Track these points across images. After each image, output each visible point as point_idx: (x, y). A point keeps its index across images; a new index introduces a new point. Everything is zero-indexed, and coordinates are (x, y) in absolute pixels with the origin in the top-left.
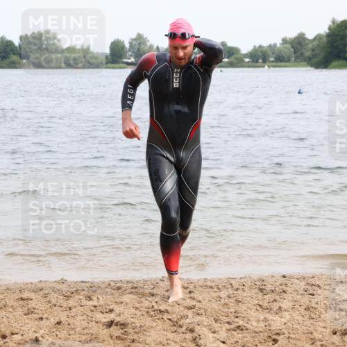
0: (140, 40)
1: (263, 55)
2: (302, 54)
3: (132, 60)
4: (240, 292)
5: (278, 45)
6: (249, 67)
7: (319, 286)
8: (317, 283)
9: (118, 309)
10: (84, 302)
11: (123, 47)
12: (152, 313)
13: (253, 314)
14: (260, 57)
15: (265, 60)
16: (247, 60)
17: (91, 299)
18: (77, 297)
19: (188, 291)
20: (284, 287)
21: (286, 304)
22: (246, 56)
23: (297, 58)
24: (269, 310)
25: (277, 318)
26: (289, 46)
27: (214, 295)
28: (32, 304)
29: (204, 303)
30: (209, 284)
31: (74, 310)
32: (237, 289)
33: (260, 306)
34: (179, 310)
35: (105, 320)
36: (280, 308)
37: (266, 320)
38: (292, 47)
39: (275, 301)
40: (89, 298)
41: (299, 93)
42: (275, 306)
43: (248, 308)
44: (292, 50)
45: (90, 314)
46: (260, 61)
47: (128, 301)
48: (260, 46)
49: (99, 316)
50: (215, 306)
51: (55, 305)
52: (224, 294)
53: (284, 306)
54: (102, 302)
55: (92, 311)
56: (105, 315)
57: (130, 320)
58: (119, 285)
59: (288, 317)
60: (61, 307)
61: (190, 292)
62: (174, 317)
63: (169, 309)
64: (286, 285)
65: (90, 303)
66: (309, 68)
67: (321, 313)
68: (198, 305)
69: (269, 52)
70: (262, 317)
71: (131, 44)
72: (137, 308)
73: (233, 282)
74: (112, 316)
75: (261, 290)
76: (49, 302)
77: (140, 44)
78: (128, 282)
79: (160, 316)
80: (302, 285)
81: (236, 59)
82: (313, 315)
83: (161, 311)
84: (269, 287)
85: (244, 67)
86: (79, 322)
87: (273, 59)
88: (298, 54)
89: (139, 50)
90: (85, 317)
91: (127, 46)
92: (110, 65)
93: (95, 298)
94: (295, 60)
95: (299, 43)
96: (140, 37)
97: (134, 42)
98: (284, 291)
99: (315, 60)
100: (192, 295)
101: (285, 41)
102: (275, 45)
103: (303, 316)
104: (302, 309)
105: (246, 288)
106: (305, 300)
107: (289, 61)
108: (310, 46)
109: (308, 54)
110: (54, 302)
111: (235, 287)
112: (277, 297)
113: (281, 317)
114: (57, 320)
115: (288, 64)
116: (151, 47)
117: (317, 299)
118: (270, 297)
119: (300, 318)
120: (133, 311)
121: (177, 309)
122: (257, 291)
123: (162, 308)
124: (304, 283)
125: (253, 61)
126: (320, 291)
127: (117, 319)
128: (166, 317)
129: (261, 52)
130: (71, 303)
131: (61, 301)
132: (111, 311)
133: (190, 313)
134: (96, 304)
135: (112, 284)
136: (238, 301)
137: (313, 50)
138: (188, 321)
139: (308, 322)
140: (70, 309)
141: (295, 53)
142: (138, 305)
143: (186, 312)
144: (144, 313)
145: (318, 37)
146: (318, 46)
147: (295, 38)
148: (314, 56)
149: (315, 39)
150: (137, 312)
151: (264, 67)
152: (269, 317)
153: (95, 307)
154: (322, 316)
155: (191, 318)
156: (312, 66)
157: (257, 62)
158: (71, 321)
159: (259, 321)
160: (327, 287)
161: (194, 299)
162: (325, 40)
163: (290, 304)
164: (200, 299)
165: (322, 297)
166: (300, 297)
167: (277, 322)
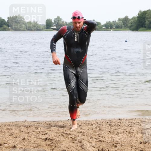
0: (58, 19)
1: (110, 25)
2: (127, 25)
3: (55, 27)
4: (101, 126)
5: (117, 21)
6: (105, 30)
7: (134, 123)
8: (134, 122)
9: (49, 133)
10: (35, 130)
11: (51, 22)
12: (64, 135)
13: (106, 135)
14: (109, 26)
15: (111, 28)
16: (104, 27)
17: (38, 129)
18: (32, 128)
21: (120, 131)
22: (103, 26)
23: (125, 27)
24: (113, 133)
25: (116, 137)
26: (121, 22)
27: (90, 127)
28: (13, 131)
29: (86, 130)
30: (88, 122)
31: (30, 133)
32: (100, 125)
33: (110, 132)
34: (75, 134)
35: (44, 138)
36: (118, 132)
37: (112, 137)
38: (123, 22)
39: (116, 129)
40: (37, 128)
41: (126, 41)
42: (116, 132)
43: (104, 132)
44: (123, 23)
45: (37, 135)
46: (109, 28)
47: (53, 130)
48: (109, 22)
49: (41, 136)
50: (90, 132)
51: (22, 132)
52: (94, 126)
53: (119, 132)
54: (42, 130)
55: (38, 134)
56: (44, 135)
57: (54, 138)
58: (50, 123)
59: (121, 136)
60: (25, 132)
61: (80, 126)
62: (73, 136)
63: (71, 133)
64: (120, 123)
65: (37, 131)
66: (130, 31)
67: (135, 134)
68: (83, 131)
69: (113, 24)
70: (110, 136)
71: (55, 20)
72: (57, 133)
73: (98, 121)
74: (46, 136)
75: (110, 125)
76: (20, 130)
77: (58, 21)
78: (53, 122)
79: (67, 136)
81: (99, 27)
82: (132, 135)
83: (67, 134)
84: (113, 124)
85: (102, 30)
86: (33, 139)
87: (115, 27)
88: (125, 25)
89: (58, 23)
90: (35, 136)
91: (53, 21)
92: (46, 30)
93: (39, 128)
94: (124, 28)
95: (126, 20)
96: (58, 17)
97: (56, 20)
98: (120, 125)
99: (133, 28)
100: (81, 127)
101: (119, 19)
102: (115, 21)
103: (127, 136)
104: (127, 133)
105: (103, 124)
106: (129, 129)
107: (121, 28)
108: (130, 21)
109: (129, 25)
110: (22, 130)
111: (99, 123)
112: (117, 128)
113: (118, 136)
114: (23, 138)
115: (121, 29)
116: (63, 22)
117: (133, 128)
118: (113, 128)
119: (126, 137)
120: (56, 134)
121: (74, 133)
122: (108, 125)
123: (68, 133)
124: (128, 122)
125: (106, 28)
126: (135, 126)
127: (49, 137)
128: (69, 136)
129: (110, 24)
130: (29, 130)
131: (25, 129)
132: (46, 134)
133: (80, 135)
134: (40, 131)
135: (47, 122)
136: (100, 130)
137: (132, 23)
138: (79, 138)
139: (130, 139)
140: (29, 133)
141: (124, 24)
142: (58, 131)
143: (78, 134)
144: (60, 135)
145: (134, 18)
146: (134, 22)
147: (124, 18)
148: (132, 26)
149: (132, 19)
150: (57, 134)
151: (111, 30)
152: (113, 136)
153: (39, 132)
154: (136, 136)
155: (80, 137)
156: (131, 30)
157: (108, 28)
158: (29, 138)
159: (109, 138)
160: (138, 124)
161: (81, 128)
162: (136, 19)
163: (122, 131)
164: (84, 129)
165: (136, 128)
166: (126, 128)
167: (116, 139)
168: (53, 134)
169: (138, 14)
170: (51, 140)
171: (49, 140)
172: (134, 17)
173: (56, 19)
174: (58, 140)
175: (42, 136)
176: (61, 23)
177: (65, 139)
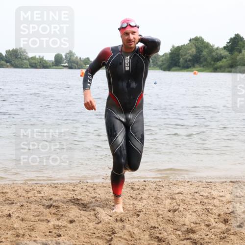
0: (71, 53)
2: (157, 63)
3: (67, 64)
7: (163, 186)
8: (162, 184)
9: (55, 198)
10: (37, 195)
11: (62, 58)
12: (73, 200)
13: (127, 201)
17: (40, 193)
18: (33, 192)
19: (93, 189)
20: (144, 187)
21: (145, 196)
23: (154, 65)
24: (136, 199)
25: (140, 203)
28: (8, 195)
29: (101, 195)
30: (104, 185)
33: (131, 197)
35: (48, 204)
36: (141, 198)
37: (134, 204)
38: (152, 59)
39: (139, 194)
42: (139, 197)
45: (39, 201)
47: (60, 194)
49: (44, 202)
51: (21, 196)
53: (143, 197)
54: (46, 194)
55: (41, 199)
56: (47, 201)
57: (61, 204)
58: (56, 185)
59: (145, 203)
60: (24, 197)
61: (94, 189)
62: (85, 202)
63: (82, 198)
64: (146, 186)
65: (40, 195)
67: (163, 200)
68: (98, 196)
70: (131, 203)
71: (66, 56)
72: (65, 198)
74: (51, 202)
75: (132, 188)
76: (18, 194)
77: (70, 56)
78: (61, 184)
79: (77, 202)
80: (154, 186)
82: (159, 202)
83: (78, 200)
84: (136, 187)
88: (155, 63)
89: (70, 59)
90: (37, 203)
91: (64, 57)
92: (54, 67)
98: (144, 189)
99: (164, 66)
103: (153, 202)
104: (153, 198)
106: (155, 194)
108: (161, 59)
109: (160, 63)
110: (20, 194)
112: (141, 192)
113: (142, 203)
114: (21, 204)
116: (77, 57)
117: (161, 193)
118: (136, 192)
119: (152, 203)
121: (87, 198)
122: (130, 189)
123: (79, 198)
126: (163, 189)
127: (54, 204)
128: (80, 202)
130: (30, 195)
131: (24, 194)
132: (51, 199)
134: (43, 195)
135: (52, 185)
137: (162, 61)
138: (92, 205)
139: (156, 205)
140: (29, 198)
142: (66, 196)
146: (165, 59)
148: (163, 64)
149: (163, 55)
152: (136, 202)
153: (42, 197)
154: (164, 202)
155: (94, 203)
156: (162, 69)
158: (29, 205)
159: (130, 204)
160: (167, 187)
161: (96, 193)
162: (168, 56)
163: (147, 196)
164: (100, 193)
165: (164, 192)
166: (152, 192)
167: (140, 205)
169: (171, 50)
170: (56, 207)
171: (54, 207)
172: (165, 54)
173: (68, 54)
174: (65, 207)
176: (73, 58)
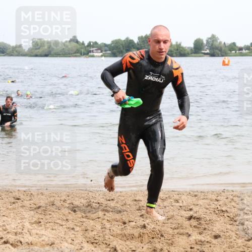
168: (200, 210)
170: (198, 219)
171: (194, 218)
173: (210, 38)
174: (208, 219)
175: (185, 212)
176: (216, 44)
177: (219, 219)
